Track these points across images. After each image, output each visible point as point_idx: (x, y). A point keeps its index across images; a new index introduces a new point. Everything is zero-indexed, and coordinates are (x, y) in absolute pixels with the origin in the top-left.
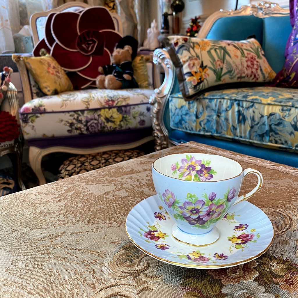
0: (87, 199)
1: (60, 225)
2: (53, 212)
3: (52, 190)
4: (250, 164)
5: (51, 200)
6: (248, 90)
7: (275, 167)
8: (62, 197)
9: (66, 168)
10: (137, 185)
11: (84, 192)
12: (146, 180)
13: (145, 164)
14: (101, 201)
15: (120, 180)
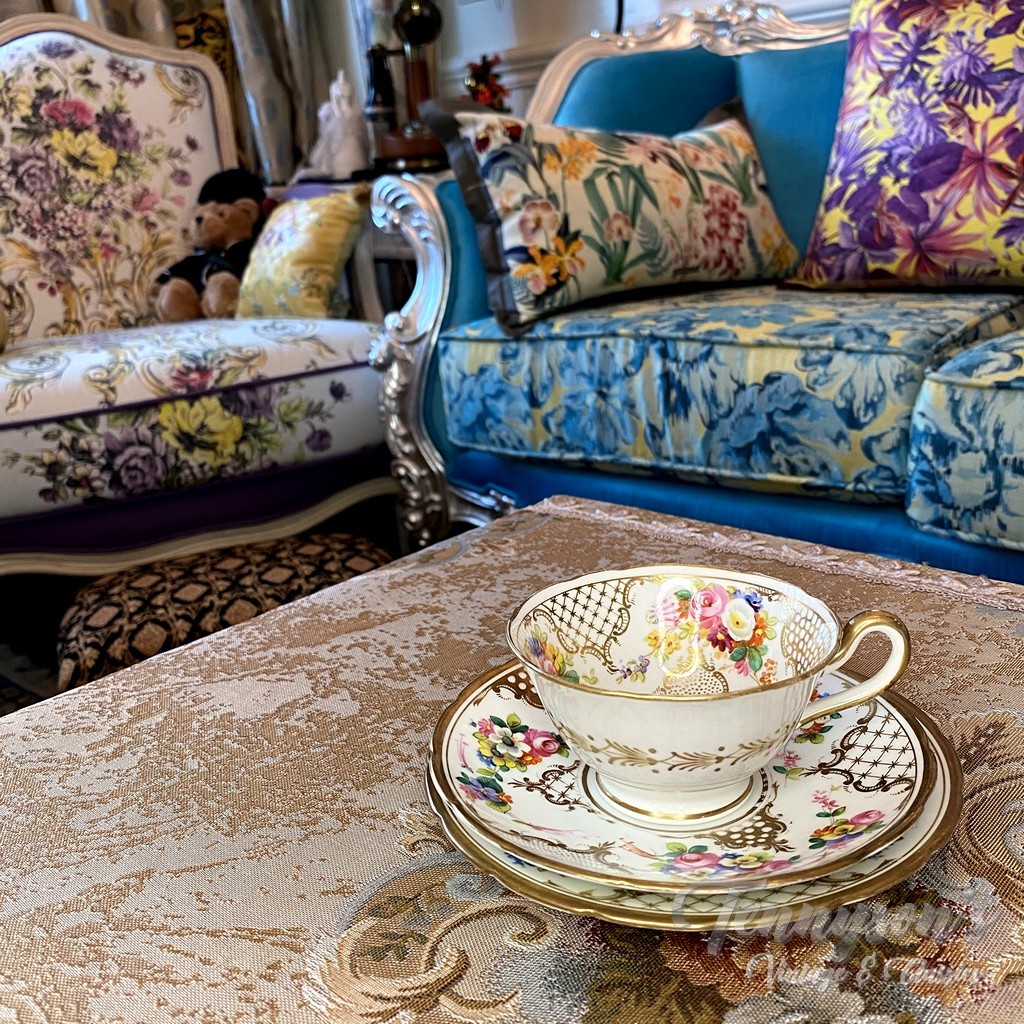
0: (217, 737)
1: (131, 844)
2: (96, 797)
3: (85, 713)
4: (759, 562)
5: (84, 753)
6: (697, 301)
7: (841, 564)
8: (126, 740)
9: (87, 618)
10: (387, 670)
11: (201, 713)
12: (419, 647)
13: (409, 588)
14: (266, 742)
15: (328, 656)
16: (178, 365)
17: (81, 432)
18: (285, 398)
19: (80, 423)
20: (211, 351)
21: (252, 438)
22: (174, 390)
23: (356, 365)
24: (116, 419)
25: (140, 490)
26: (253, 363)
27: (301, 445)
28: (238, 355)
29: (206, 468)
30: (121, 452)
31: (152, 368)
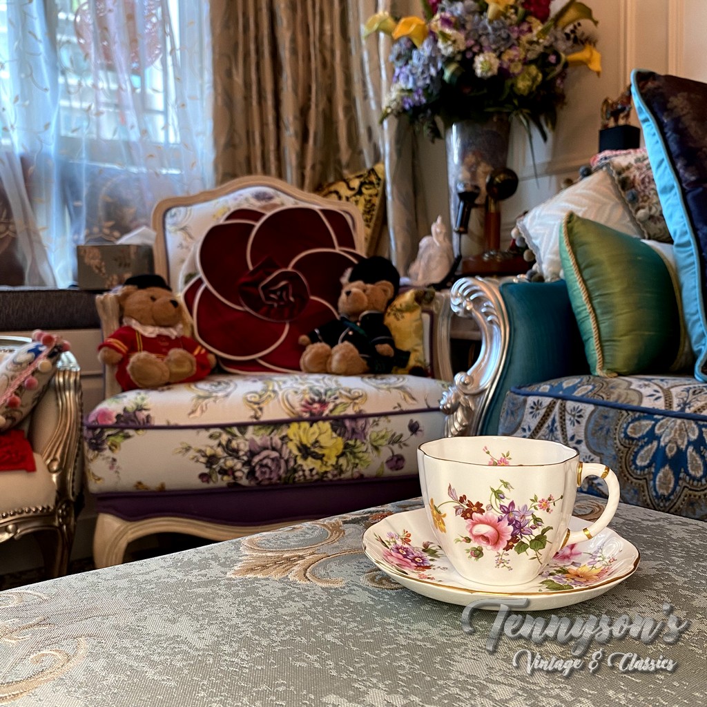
16: (307, 397)
17: (234, 436)
18: (376, 429)
19: (235, 430)
20: (330, 389)
21: (348, 454)
22: (300, 413)
23: (429, 410)
24: (260, 429)
25: (266, 482)
26: (357, 401)
27: (382, 463)
28: (348, 395)
29: (314, 472)
30: (258, 453)
31: (290, 397)
